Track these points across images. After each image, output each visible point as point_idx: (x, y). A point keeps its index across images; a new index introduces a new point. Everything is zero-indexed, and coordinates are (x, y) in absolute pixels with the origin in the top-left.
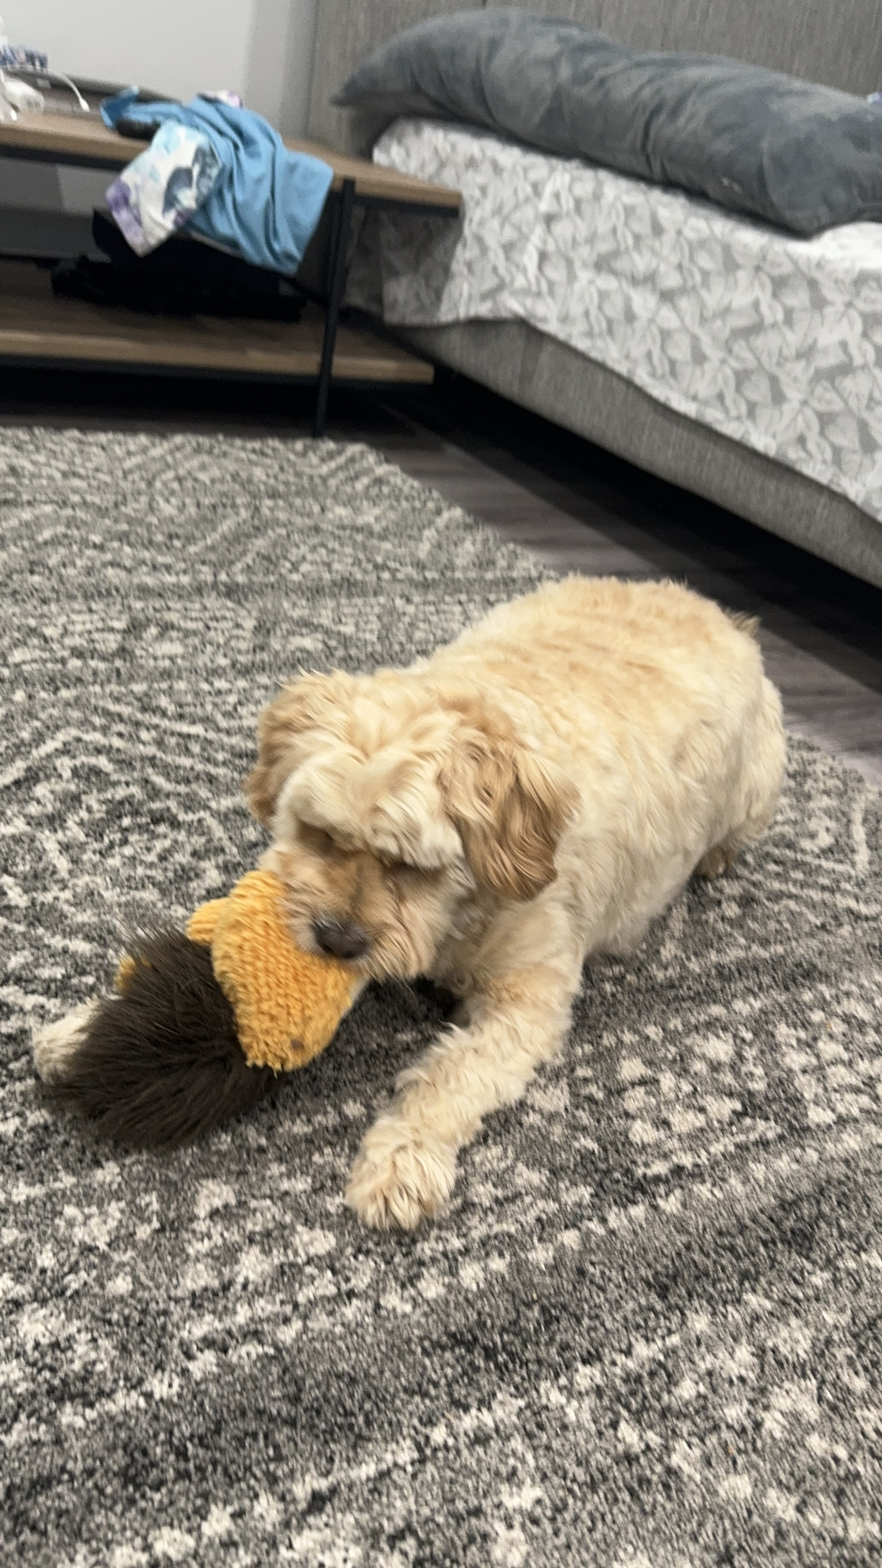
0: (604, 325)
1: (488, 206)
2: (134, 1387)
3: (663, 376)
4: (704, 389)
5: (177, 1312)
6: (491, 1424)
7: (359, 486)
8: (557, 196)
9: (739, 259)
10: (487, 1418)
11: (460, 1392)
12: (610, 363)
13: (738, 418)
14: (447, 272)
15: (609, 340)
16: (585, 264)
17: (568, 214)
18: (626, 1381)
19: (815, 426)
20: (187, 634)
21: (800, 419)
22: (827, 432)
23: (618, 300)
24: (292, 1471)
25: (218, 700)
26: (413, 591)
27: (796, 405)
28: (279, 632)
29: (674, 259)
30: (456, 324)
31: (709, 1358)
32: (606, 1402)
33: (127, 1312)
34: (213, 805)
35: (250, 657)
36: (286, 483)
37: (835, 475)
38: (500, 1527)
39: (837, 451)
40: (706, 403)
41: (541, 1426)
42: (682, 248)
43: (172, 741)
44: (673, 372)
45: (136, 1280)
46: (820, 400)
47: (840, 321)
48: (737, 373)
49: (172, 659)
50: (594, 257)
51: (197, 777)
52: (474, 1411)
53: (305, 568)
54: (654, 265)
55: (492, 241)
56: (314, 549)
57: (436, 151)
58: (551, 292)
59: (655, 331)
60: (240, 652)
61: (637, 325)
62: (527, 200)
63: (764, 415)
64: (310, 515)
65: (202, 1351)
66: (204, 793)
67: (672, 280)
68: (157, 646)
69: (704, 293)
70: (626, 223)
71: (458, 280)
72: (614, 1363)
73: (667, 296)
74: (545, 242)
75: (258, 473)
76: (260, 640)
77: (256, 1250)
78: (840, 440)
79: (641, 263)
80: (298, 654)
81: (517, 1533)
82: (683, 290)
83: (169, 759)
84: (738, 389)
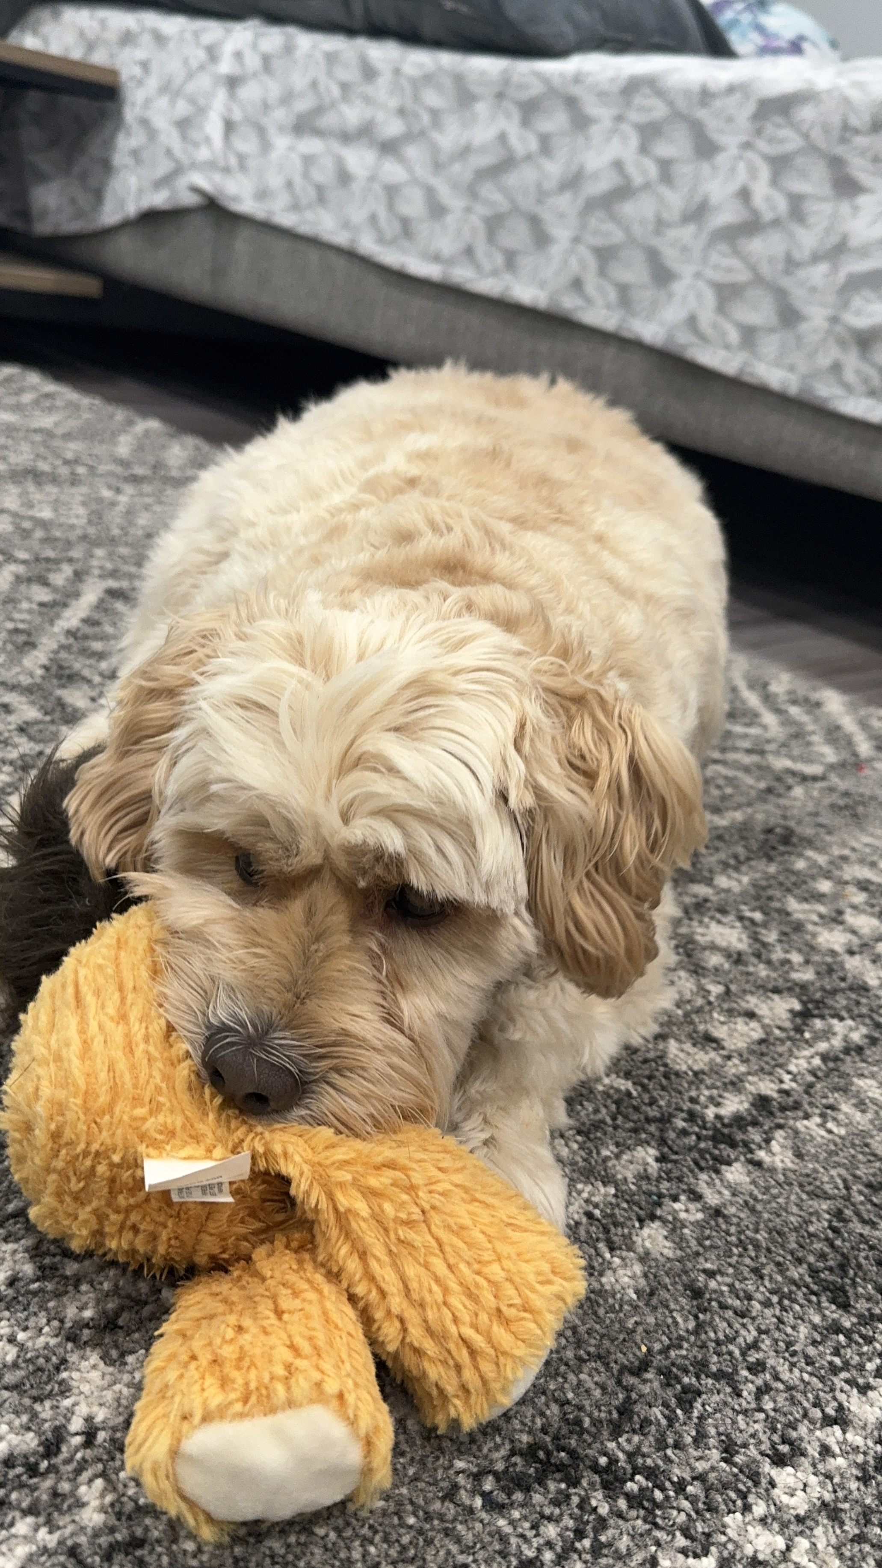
0: (313, 193)
1: (152, 83)
3: (394, 239)
4: (447, 246)
7: (25, 399)
8: (238, 55)
9: (476, 90)
12: (325, 236)
13: (495, 273)
14: (107, 166)
15: (320, 209)
16: (281, 129)
17: (255, 74)
19: (593, 265)
21: (573, 259)
22: (608, 270)
23: (328, 163)
26: (123, 483)
27: (565, 244)
29: (394, 103)
30: (125, 225)
39: (624, 291)
40: (451, 262)
42: (402, 89)
44: (407, 232)
46: (595, 234)
47: (609, 139)
48: (487, 221)
50: (292, 119)
54: (368, 115)
55: (161, 122)
57: (81, 33)
58: (242, 168)
59: (378, 188)
61: (354, 186)
62: (202, 67)
63: (526, 263)
67: (393, 128)
69: (435, 135)
70: (329, 74)
71: (122, 174)
73: (389, 148)
74: (230, 110)
78: (625, 277)
79: (352, 115)
82: (408, 137)
84: (490, 240)
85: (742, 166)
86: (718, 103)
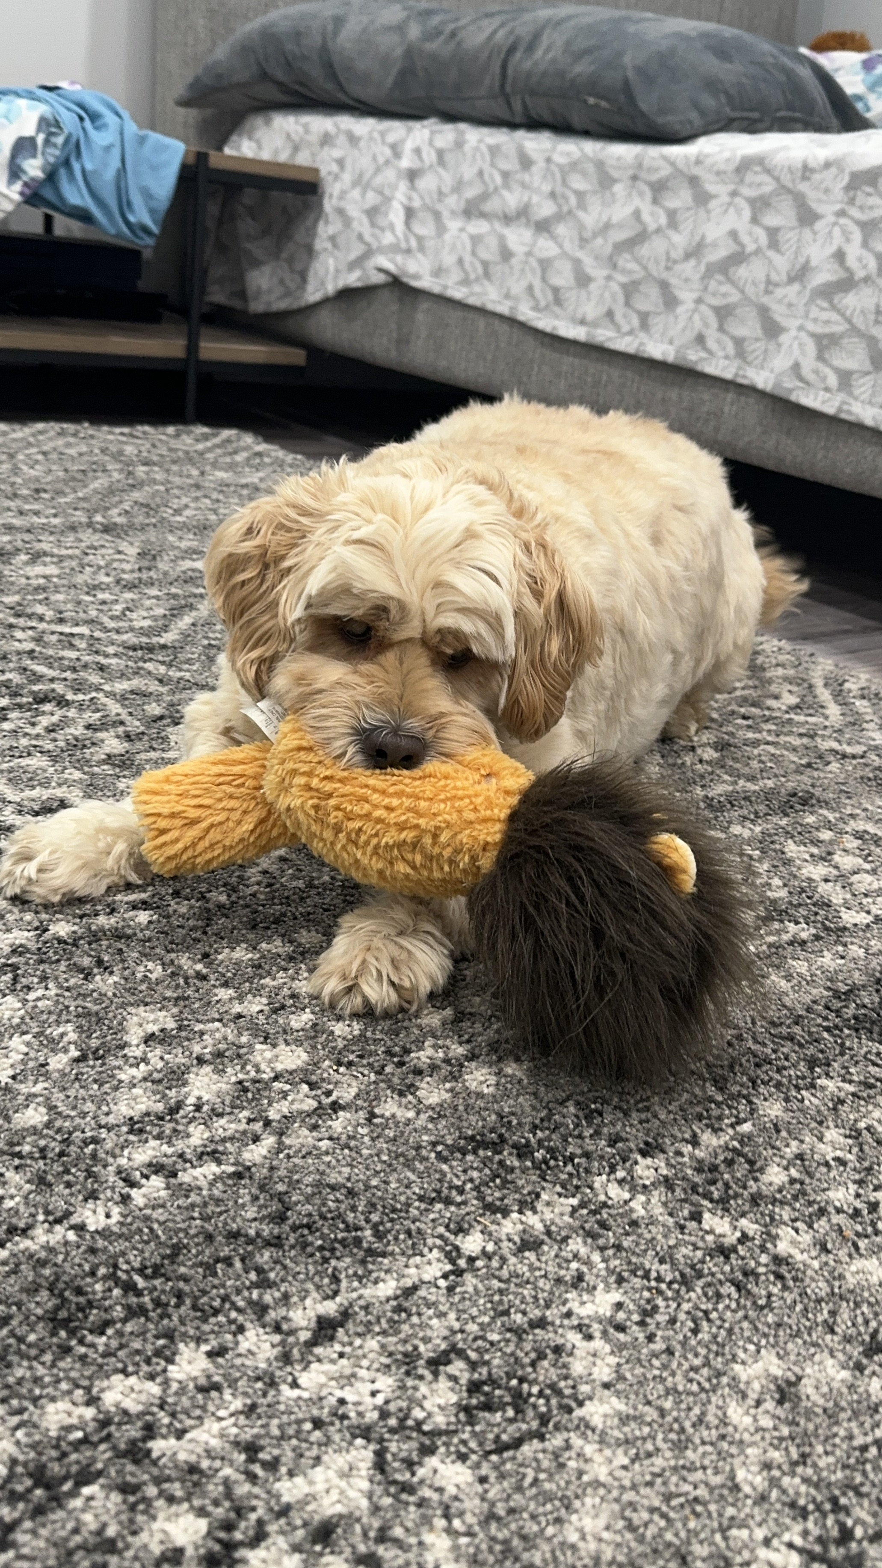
0: (480, 270)
1: (347, 177)
2: (59, 1221)
3: (547, 307)
4: (591, 310)
5: (110, 1141)
6: (539, 1227)
7: (239, 458)
8: (417, 151)
9: (615, 174)
10: (532, 1219)
11: (493, 1195)
12: (490, 307)
13: (631, 332)
14: (310, 251)
15: (486, 283)
16: (453, 214)
17: (431, 166)
18: (699, 1170)
19: (713, 322)
20: (61, 559)
21: (696, 318)
22: (726, 327)
23: (492, 242)
24: (286, 1296)
25: (105, 608)
27: (690, 305)
28: (166, 558)
29: (546, 188)
30: (325, 301)
31: (794, 1144)
32: (679, 1193)
33: (42, 1143)
34: (107, 687)
35: (136, 575)
36: (161, 456)
37: (739, 368)
38: (574, 1338)
39: (739, 342)
40: (595, 324)
41: (603, 1225)
42: (553, 175)
43: (54, 638)
44: (558, 301)
45: (51, 1108)
46: (714, 295)
47: (726, 211)
48: (624, 286)
49: (46, 578)
50: (462, 205)
51: (85, 666)
52: (515, 1215)
53: (188, 512)
54: (525, 199)
55: (354, 212)
56: (197, 499)
57: (288, 136)
58: (422, 249)
59: (533, 262)
60: (123, 571)
61: (514, 261)
62: (387, 162)
63: (657, 323)
64: (189, 476)
65: (147, 1177)
66: (94, 678)
67: (546, 209)
68: (28, 569)
69: (580, 214)
70: (493, 164)
71: (322, 257)
72: (679, 1153)
73: (543, 227)
74: (410, 199)
75: (129, 450)
76: (146, 563)
77: (207, 1069)
78: (740, 331)
79: (512, 199)
80: (190, 573)
81: (598, 1344)
82: (559, 217)
83: (50, 652)
84: (627, 304)
85: (837, 231)
86: (816, 177)
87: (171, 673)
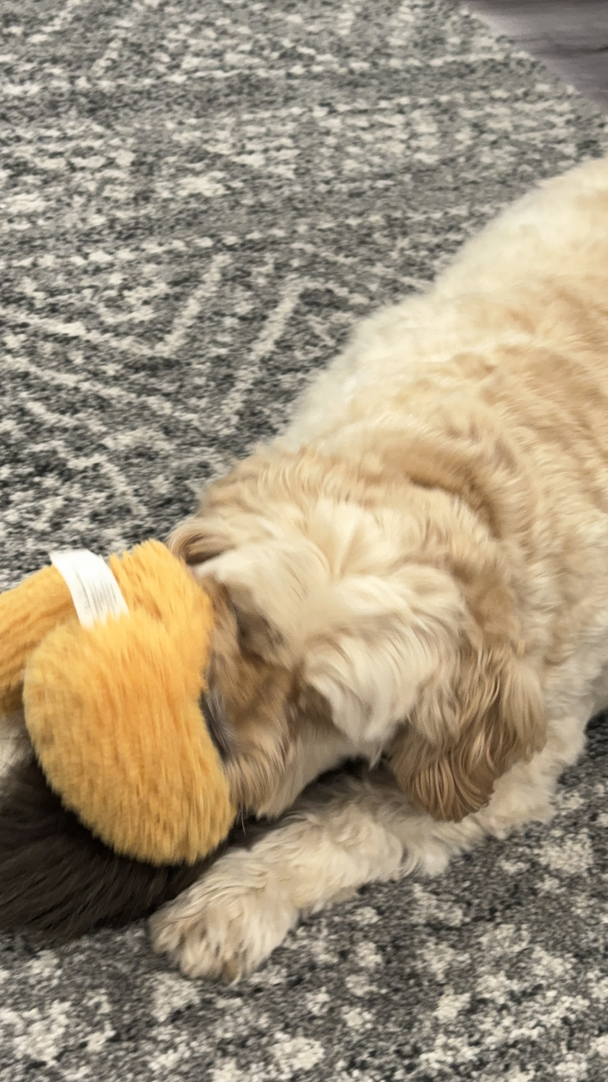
20: (46, 178)
26: (336, 93)
28: (164, 170)
34: (108, 442)
35: (131, 212)
43: (48, 348)
49: (31, 217)
51: (84, 402)
53: (189, 62)
60: (117, 205)
66: (95, 426)
76: (141, 183)
80: (194, 205)
83: (47, 375)
87: (177, 414)
